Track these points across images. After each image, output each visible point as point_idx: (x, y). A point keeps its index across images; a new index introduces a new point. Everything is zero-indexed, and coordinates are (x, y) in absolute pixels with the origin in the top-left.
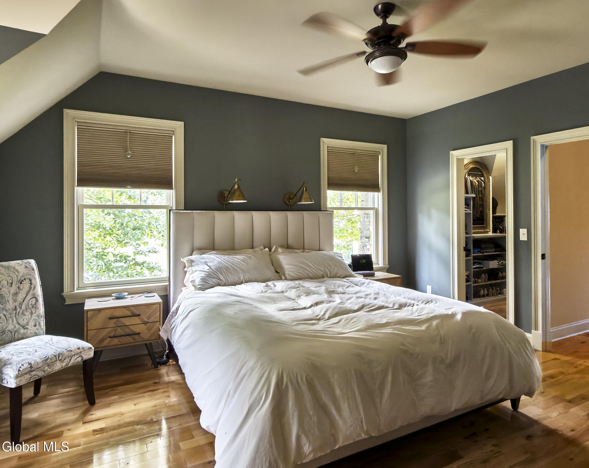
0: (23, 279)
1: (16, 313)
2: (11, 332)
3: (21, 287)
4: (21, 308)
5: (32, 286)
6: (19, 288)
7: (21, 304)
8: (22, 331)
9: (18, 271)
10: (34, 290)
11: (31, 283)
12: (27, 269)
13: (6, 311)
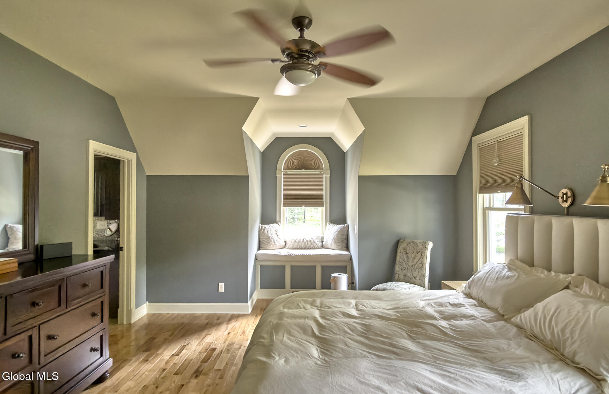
0: (419, 251)
1: (412, 269)
2: (409, 278)
3: (417, 256)
4: (414, 266)
5: (422, 256)
6: (416, 255)
7: (415, 264)
8: (414, 279)
9: (418, 246)
10: (422, 259)
11: (422, 255)
12: (423, 246)
13: (408, 265)
